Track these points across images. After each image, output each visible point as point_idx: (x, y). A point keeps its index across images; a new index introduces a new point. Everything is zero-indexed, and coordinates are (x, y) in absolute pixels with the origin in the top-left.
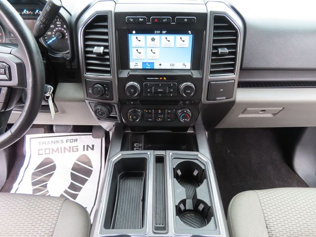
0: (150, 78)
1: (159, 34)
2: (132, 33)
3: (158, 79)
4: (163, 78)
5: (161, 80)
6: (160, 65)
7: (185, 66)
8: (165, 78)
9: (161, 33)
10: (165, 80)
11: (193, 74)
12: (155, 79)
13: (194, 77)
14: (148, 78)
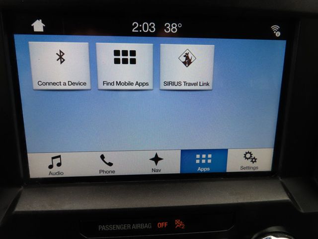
0: (113, 227)
1: (149, 34)
2: (31, 31)
3: (147, 226)
4: (172, 225)
5: (163, 230)
6: (156, 159)
7: (254, 160)
8: (179, 223)
9: (159, 33)
10: (179, 230)
11: (295, 198)
12: (134, 227)
13: (302, 211)
14: (102, 228)
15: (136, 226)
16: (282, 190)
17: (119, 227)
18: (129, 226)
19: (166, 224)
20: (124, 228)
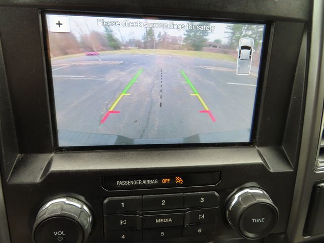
0: (127, 183)
3: (155, 182)
5: (166, 185)
10: (179, 185)
11: (266, 161)
12: (144, 182)
13: (272, 171)
14: (119, 183)
15: (145, 182)
16: (257, 155)
17: (132, 183)
18: (140, 182)
19: (168, 180)
20: (137, 183)
